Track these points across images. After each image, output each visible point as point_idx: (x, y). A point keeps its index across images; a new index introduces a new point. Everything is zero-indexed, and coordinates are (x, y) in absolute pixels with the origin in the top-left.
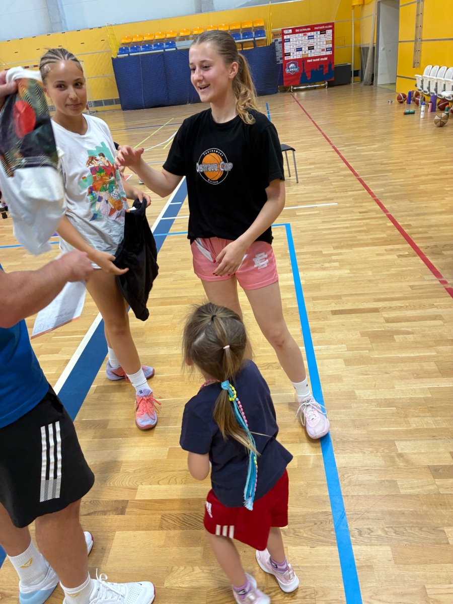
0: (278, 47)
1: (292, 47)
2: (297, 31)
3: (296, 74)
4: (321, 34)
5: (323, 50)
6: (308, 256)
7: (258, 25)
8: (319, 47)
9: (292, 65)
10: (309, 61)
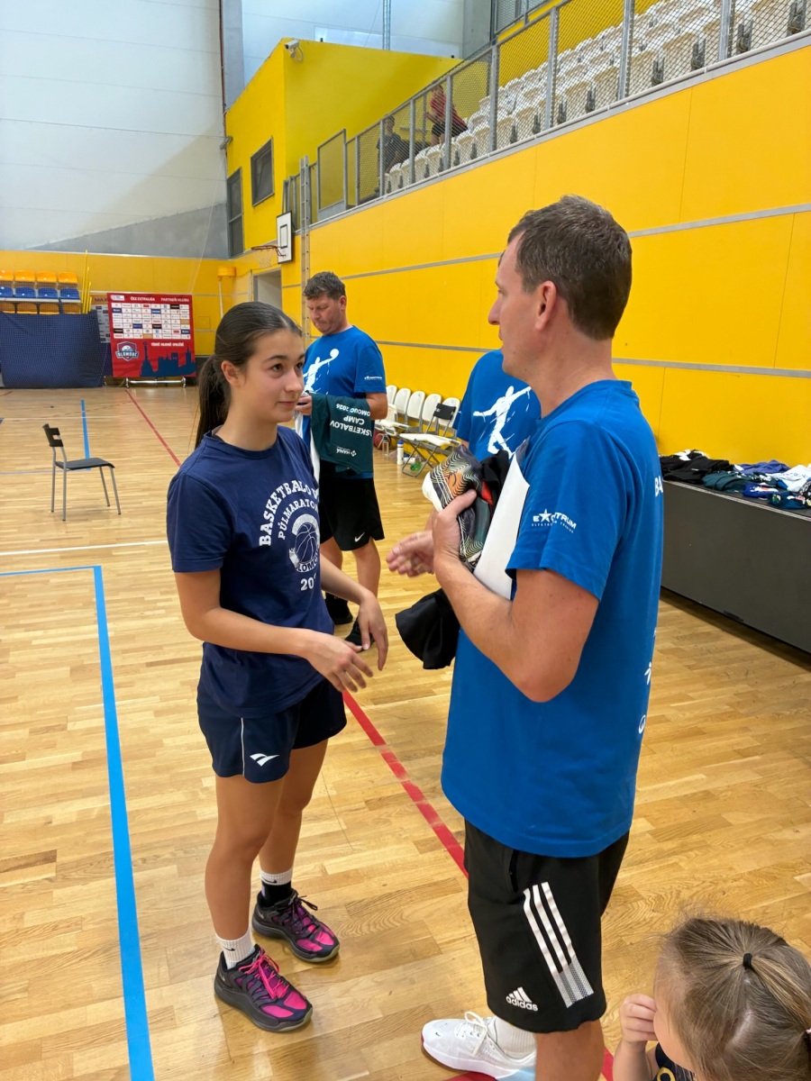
0: (103, 317)
1: (125, 321)
2: (132, 298)
3: (134, 362)
4: (171, 308)
5: (176, 332)
6: (123, 604)
7: (66, 280)
8: (169, 327)
9: (125, 348)
10: (154, 344)
